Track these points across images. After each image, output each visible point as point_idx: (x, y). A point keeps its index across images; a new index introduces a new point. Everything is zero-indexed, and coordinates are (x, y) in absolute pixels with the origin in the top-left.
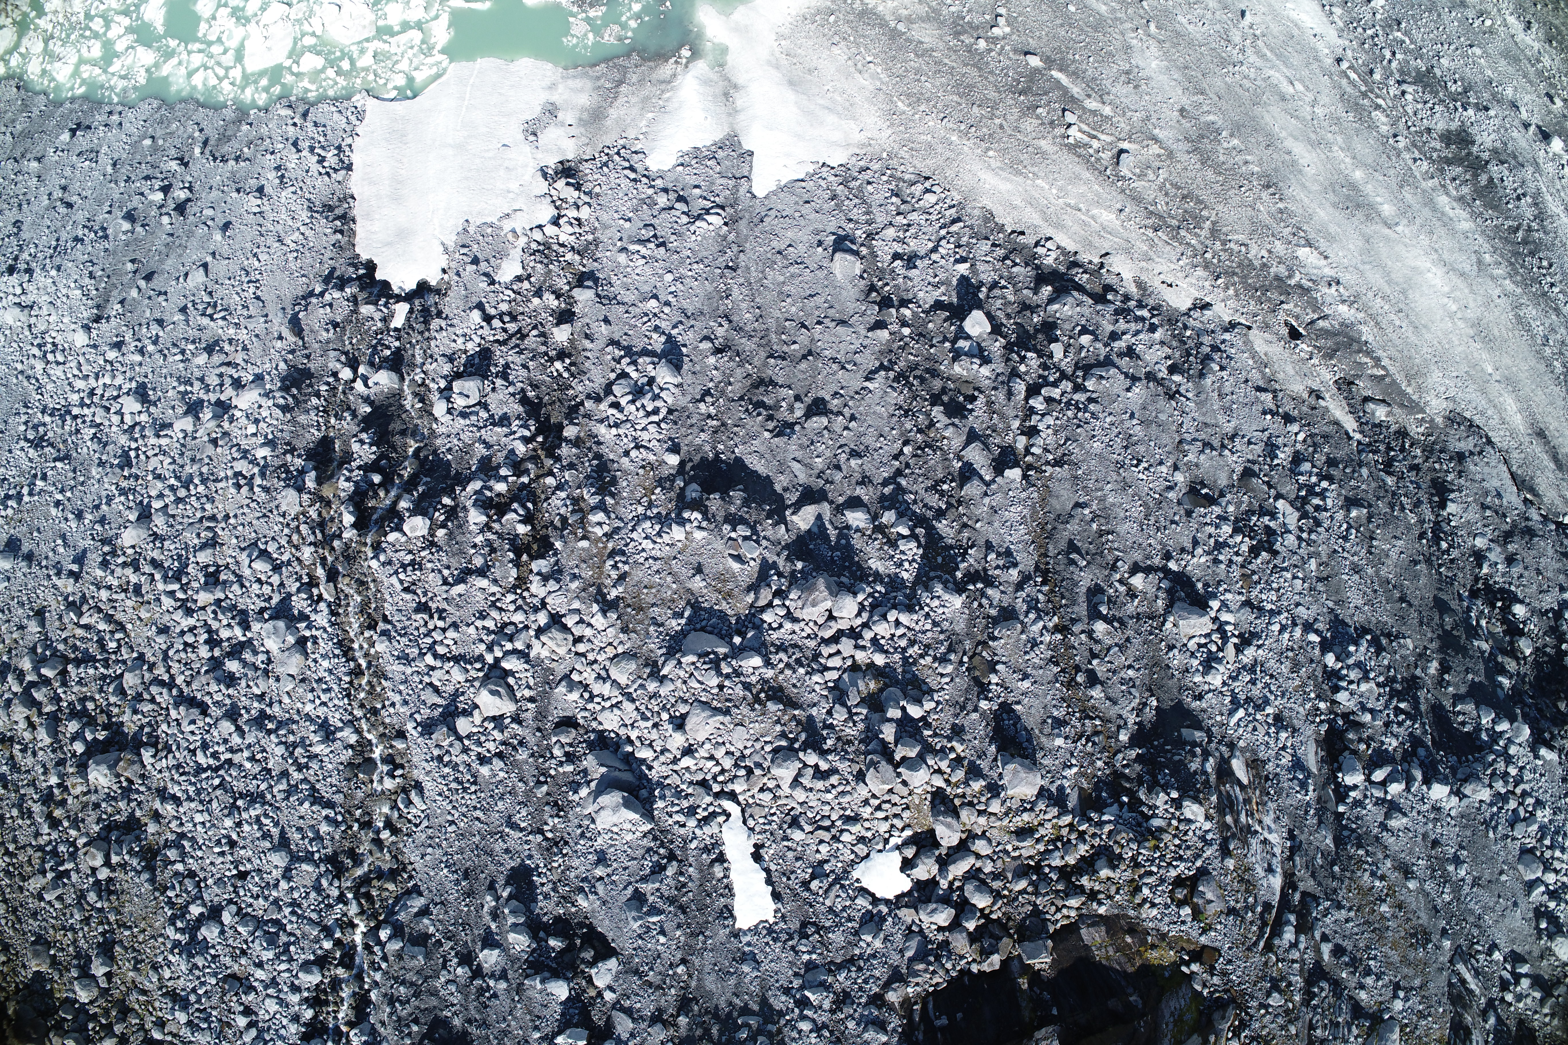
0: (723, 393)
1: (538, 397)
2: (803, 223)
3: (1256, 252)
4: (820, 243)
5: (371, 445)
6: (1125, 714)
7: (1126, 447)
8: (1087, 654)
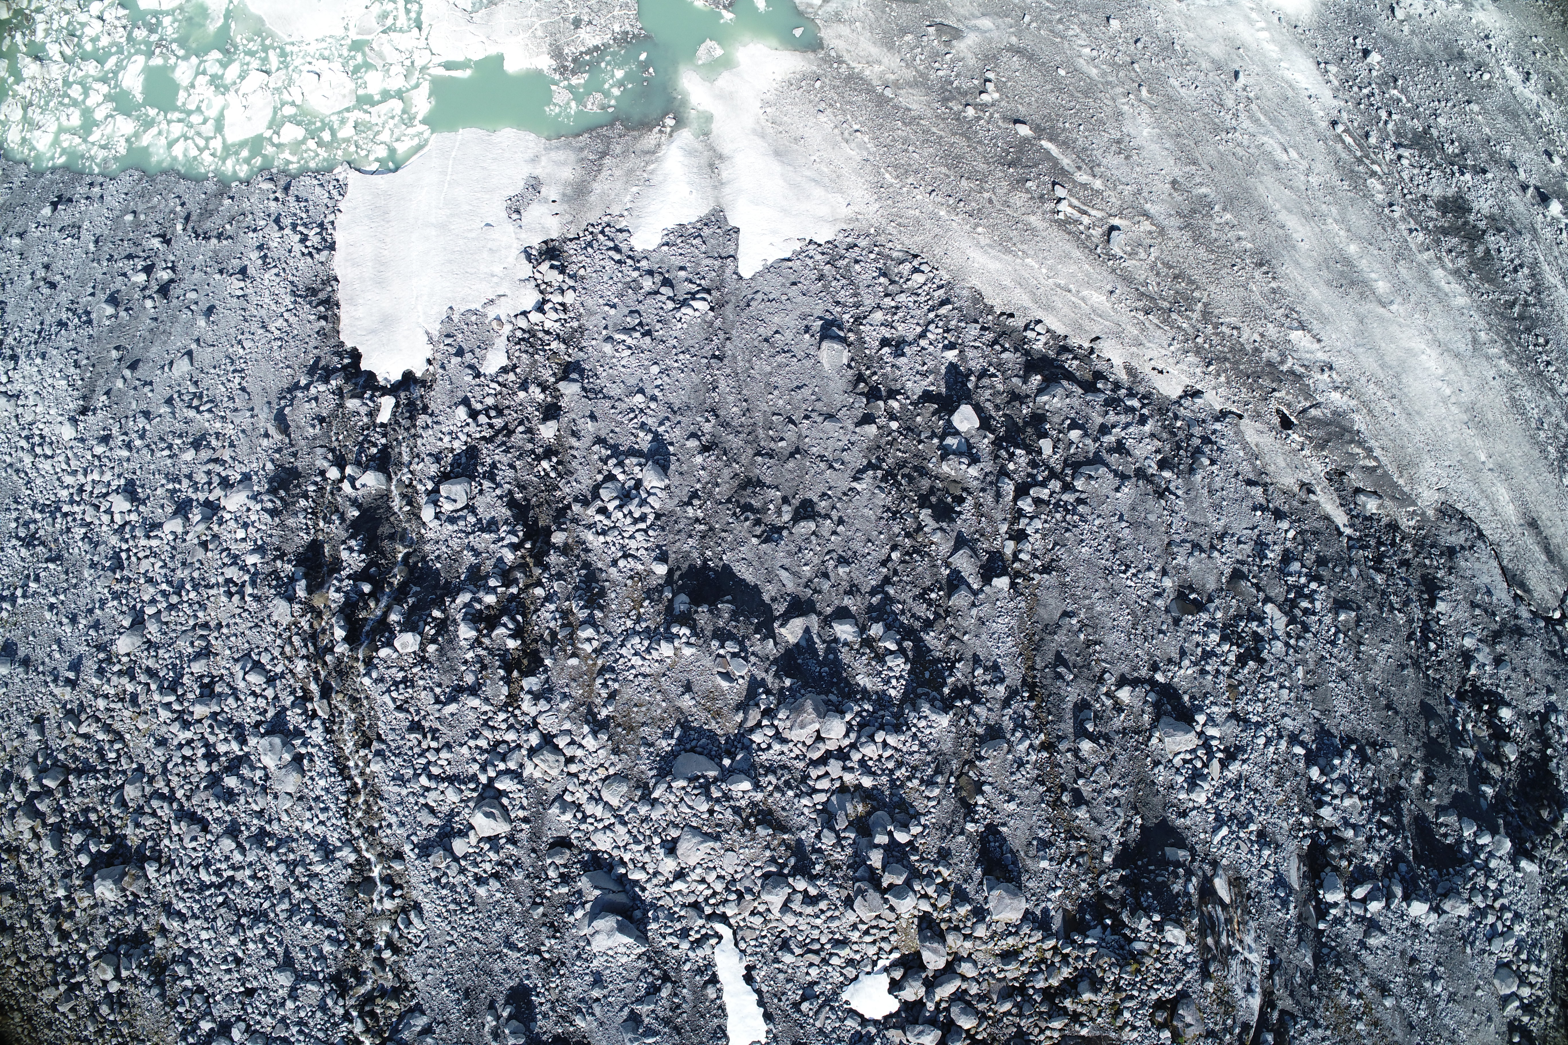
0: (710, 494)
1: (525, 499)
2: (789, 306)
3: (1248, 336)
4: (807, 329)
5: (360, 552)
6: (1109, 834)
7: (1114, 552)
8: (1073, 772)
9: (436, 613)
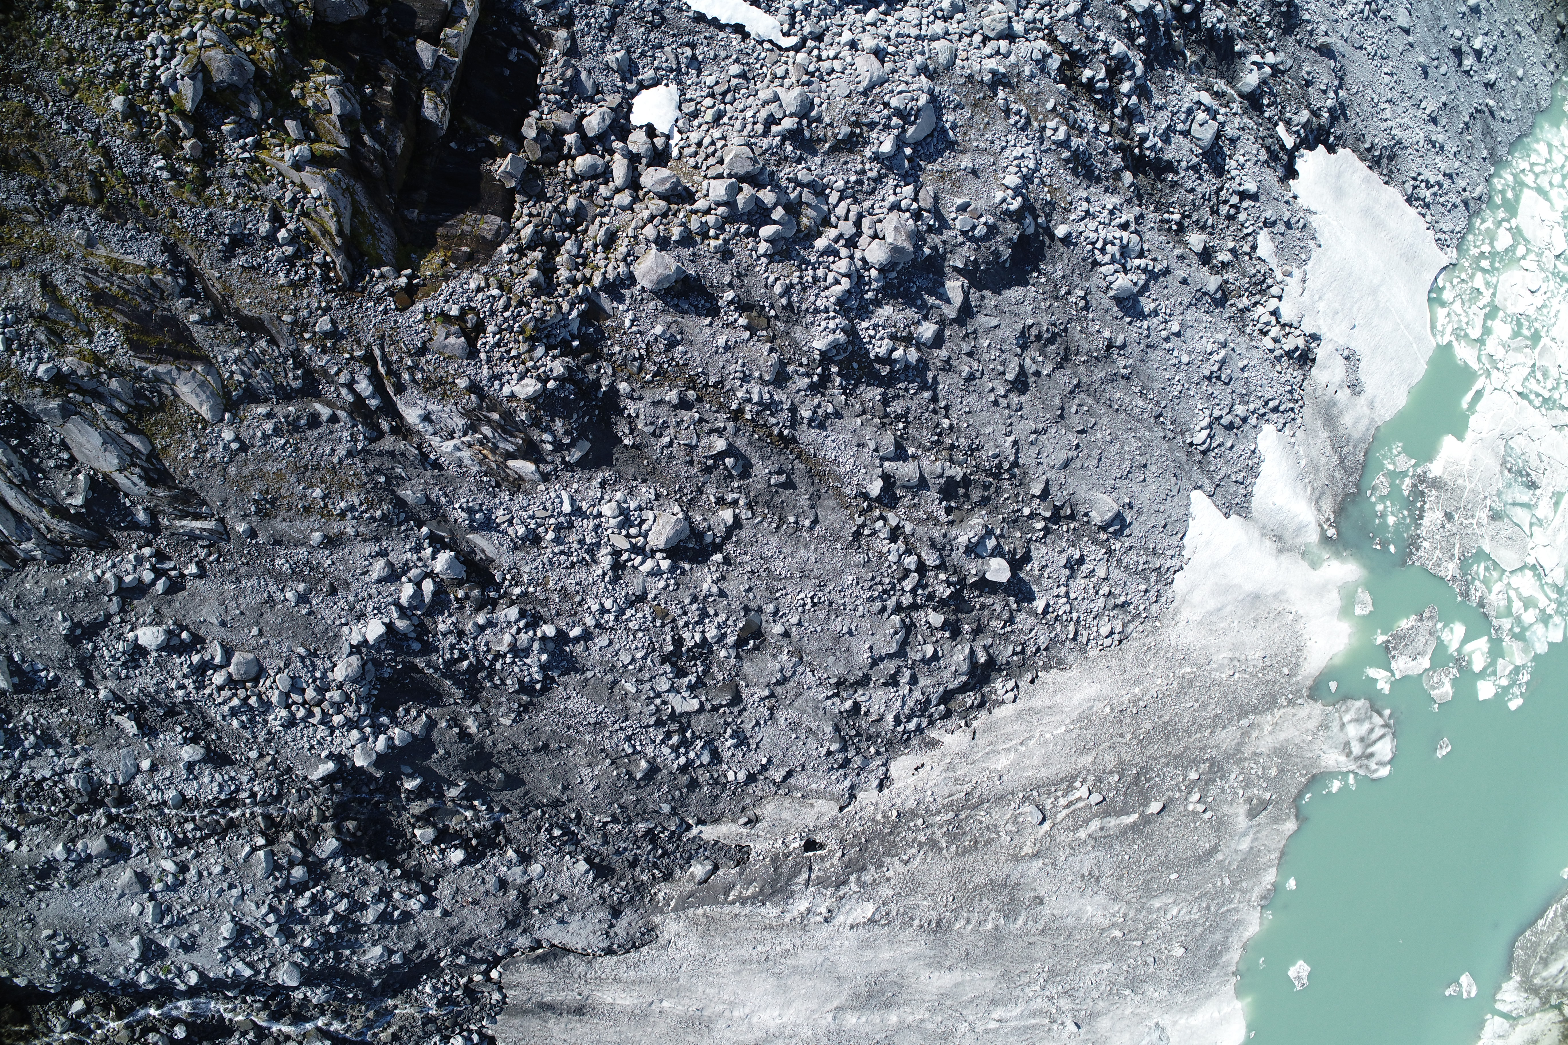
0: (1079, 320)
1: (1164, 180)
2: (1154, 507)
3: (895, 867)
4: (1130, 506)
5: (1214, 26)
6: (640, 404)
7: (831, 603)
8: (706, 417)
9: (1142, 40)
